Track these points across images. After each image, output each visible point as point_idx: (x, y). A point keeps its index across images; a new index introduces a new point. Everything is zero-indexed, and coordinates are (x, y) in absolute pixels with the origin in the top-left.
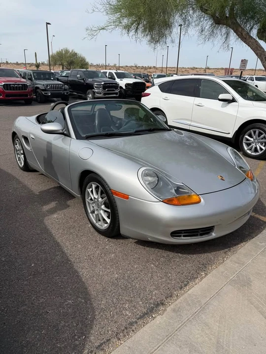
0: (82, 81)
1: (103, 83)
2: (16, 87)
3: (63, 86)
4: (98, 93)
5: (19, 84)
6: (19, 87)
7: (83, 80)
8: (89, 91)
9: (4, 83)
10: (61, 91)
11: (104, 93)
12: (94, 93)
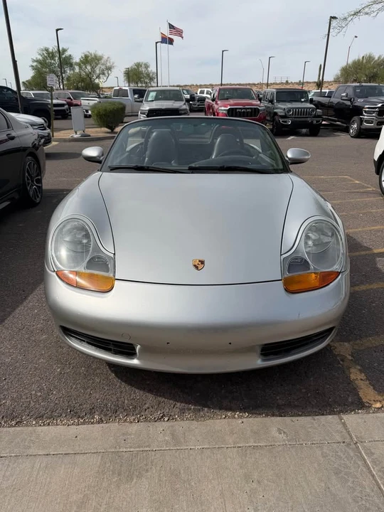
0: (349, 103)
1: (380, 105)
2: (244, 112)
3: (313, 111)
4: (368, 122)
5: (248, 109)
6: (248, 112)
7: (350, 100)
8: (356, 118)
9: (229, 107)
10: (309, 119)
11: (379, 122)
12: (361, 121)
